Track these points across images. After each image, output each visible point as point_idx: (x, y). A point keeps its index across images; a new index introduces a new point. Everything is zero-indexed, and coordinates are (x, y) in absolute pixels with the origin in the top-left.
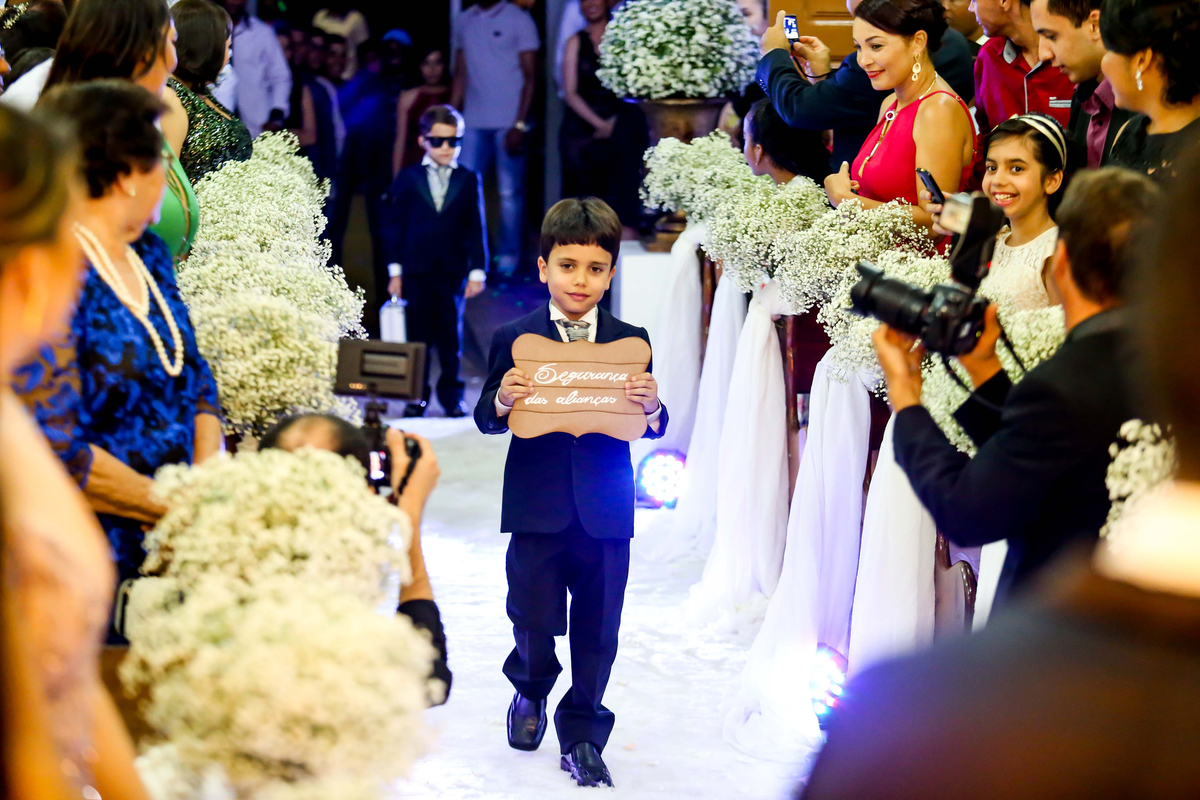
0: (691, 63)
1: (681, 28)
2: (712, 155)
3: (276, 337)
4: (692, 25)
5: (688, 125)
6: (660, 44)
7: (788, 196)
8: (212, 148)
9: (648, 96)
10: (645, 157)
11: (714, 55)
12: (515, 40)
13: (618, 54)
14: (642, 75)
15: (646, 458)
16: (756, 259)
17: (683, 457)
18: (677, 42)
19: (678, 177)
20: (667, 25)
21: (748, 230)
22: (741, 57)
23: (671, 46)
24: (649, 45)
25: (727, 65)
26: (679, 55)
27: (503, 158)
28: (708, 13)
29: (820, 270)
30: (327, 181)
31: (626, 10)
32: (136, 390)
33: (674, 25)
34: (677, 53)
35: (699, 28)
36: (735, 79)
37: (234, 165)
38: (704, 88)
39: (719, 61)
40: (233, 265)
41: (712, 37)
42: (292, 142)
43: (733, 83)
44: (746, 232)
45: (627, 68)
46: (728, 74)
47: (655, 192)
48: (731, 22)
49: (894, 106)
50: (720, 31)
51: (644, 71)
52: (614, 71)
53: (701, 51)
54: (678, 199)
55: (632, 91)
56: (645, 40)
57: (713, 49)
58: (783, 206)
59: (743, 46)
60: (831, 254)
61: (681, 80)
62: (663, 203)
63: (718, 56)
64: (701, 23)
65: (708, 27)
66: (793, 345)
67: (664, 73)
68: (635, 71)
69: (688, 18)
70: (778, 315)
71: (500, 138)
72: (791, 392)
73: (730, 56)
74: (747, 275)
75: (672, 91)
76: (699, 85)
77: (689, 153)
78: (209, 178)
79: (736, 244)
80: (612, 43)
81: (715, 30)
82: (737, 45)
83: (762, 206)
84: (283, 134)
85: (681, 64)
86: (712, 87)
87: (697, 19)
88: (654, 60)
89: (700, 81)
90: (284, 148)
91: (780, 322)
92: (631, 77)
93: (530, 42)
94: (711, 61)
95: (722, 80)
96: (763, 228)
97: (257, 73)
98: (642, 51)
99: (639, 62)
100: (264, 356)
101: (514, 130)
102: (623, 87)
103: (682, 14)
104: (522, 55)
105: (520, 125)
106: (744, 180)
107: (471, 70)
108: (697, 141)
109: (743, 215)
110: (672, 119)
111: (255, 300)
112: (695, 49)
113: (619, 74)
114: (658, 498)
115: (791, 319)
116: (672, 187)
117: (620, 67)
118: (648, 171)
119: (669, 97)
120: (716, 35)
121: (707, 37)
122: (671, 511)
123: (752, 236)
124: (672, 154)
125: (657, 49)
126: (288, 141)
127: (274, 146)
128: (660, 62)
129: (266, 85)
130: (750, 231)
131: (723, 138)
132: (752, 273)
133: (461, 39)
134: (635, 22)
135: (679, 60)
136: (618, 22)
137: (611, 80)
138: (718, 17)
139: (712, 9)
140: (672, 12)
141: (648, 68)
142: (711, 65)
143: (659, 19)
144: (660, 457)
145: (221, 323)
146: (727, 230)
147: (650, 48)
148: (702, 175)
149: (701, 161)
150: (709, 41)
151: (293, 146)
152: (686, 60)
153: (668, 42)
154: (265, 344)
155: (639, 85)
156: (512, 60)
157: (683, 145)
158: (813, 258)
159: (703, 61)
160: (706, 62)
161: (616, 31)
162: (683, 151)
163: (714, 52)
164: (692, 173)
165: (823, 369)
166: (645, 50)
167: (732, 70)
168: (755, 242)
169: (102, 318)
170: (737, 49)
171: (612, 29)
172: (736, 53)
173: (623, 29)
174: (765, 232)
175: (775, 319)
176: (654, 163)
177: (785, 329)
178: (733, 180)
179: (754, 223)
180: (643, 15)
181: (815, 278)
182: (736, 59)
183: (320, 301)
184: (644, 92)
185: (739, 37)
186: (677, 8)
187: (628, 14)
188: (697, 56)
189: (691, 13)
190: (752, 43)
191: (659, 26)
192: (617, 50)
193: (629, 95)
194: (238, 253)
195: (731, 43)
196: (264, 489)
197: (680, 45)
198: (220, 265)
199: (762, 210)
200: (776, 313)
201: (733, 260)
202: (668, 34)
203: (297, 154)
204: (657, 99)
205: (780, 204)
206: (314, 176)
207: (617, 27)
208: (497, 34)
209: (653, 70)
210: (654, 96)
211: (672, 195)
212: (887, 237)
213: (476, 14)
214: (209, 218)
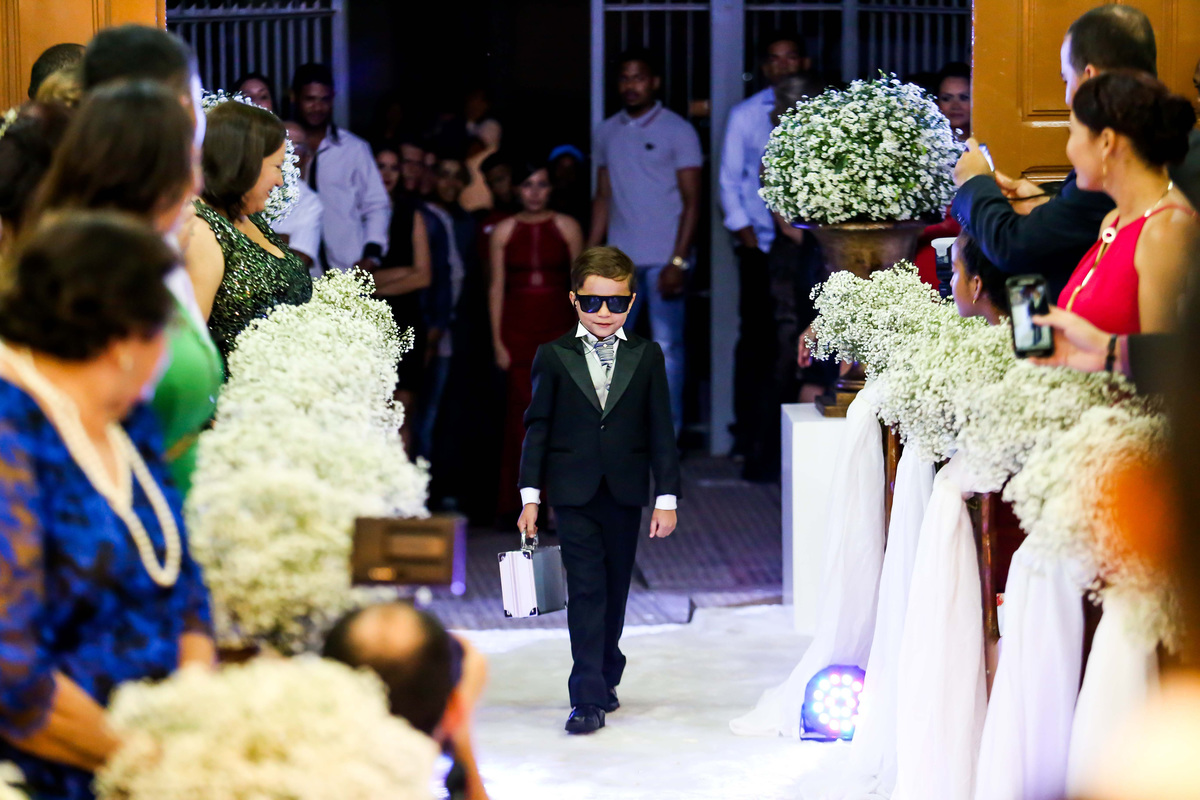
0: (876, 177)
1: (865, 134)
2: (896, 292)
3: (302, 523)
4: (878, 129)
5: (874, 255)
6: (837, 155)
7: (980, 341)
8: (254, 296)
9: (824, 219)
10: (812, 296)
11: (905, 168)
12: (673, 155)
13: (786, 167)
14: (815, 194)
15: (816, 677)
16: (941, 422)
17: (860, 673)
18: (860, 151)
19: (853, 321)
20: (846, 130)
21: (931, 384)
22: (940, 169)
23: (852, 156)
24: (824, 155)
25: (922, 180)
26: (861, 167)
27: (656, 302)
28: (899, 114)
29: (1014, 435)
30: (411, 330)
31: (795, 112)
32: (109, 602)
33: (854, 129)
34: (858, 164)
35: (887, 133)
36: (933, 196)
37: (286, 310)
38: (895, 209)
39: (913, 175)
40: (260, 434)
41: (903, 145)
42: (367, 281)
43: (931, 202)
44: (928, 388)
45: (796, 184)
46: (923, 190)
47: (822, 338)
48: (927, 126)
49: (1114, 225)
50: (913, 137)
51: (818, 188)
52: (781, 188)
53: (890, 162)
54: (855, 347)
55: (803, 213)
56: (819, 149)
57: (905, 159)
58: (974, 354)
59: (944, 156)
60: (1028, 413)
61: (865, 200)
62: (835, 353)
63: (911, 169)
64: (890, 128)
65: (898, 132)
66: (990, 531)
67: (842, 191)
68: (806, 188)
69: (873, 122)
70: (970, 492)
71: (653, 277)
72: (989, 592)
73: (928, 169)
74: (929, 442)
75: (854, 213)
76: (887, 206)
77: (867, 289)
78: (256, 327)
79: (915, 403)
80: (778, 155)
81: (907, 136)
82: (935, 154)
83: (948, 354)
84: (354, 272)
85: (864, 179)
86: (904, 207)
87: (884, 122)
88: (829, 175)
89: (888, 201)
90: (355, 288)
91: (973, 502)
92: (802, 196)
93: (691, 158)
94: (903, 175)
95: (915, 198)
96: (949, 383)
97: (348, 199)
98: (815, 164)
99: (811, 178)
100: (284, 547)
101: (671, 266)
102: (791, 209)
103: (864, 116)
104: (680, 173)
105: (678, 261)
106: (932, 323)
107: (616, 193)
108: (878, 275)
109: (924, 366)
110: (852, 248)
111: (276, 476)
112: (882, 160)
113: (787, 192)
114: (834, 727)
115: (987, 498)
116: (846, 333)
117: (787, 185)
118: (816, 313)
119: (849, 221)
120: (908, 141)
121: (897, 145)
122: (847, 744)
123: (936, 392)
124: (845, 291)
125: (833, 161)
126: (361, 281)
127: (342, 285)
128: (836, 177)
129: (358, 214)
130: (933, 386)
131: (912, 270)
132: (936, 439)
133: (604, 154)
134: (805, 128)
135: (862, 174)
136: (785, 128)
137: (777, 200)
138: (910, 120)
139: (904, 109)
140: (852, 115)
141: (822, 185)
142: (902, 180)
143: (836, 124)
144: (835, 678)
145: (230, 505)
146: (904, 385)
147: (825, 160)
148: (882, 316)
149: (883, 300)
150: (900, 149)
151: (368, 287)
152: (871, 174)
153: (848, 152)
154: (284, 531)
155: (812, 206)
156: (670, 180)
157: (859, 280)
158: (1005, 418)
159: (892, 175)
160: (896, 178)
161: (782, 138)
162: (859, 288)
163: (906, 164)
164: (870, 315)
165: (1020, 559)
166: (819, 161)
167: (928, 186)
168: (938, 399)
169: (71, 509)
170: (936, 160)
171: (778, 136)
172: (934, 164)
173: (792, 137)
174: (951, 387)
175: (967, 497)
176: (822, 303)
177: (979, 510)
178: (917, 323)
179: (938, 375)
180: (816, 119)
181: (1008, 444)
182: (935, 172)
183: (371, 477)
184: (818, 215)
185: (938, 144)
186: (860, 109)
187: (798, 116)
188: (884, 169)
189: (877, 114)
190: (955, 151)
191: (836, 132)
192: (784, 164)
193: (799, 220)
194: (267, 418)
195: (928, 152)
196: (248, 714)
197: (863, 156)
198: (244, 433)
199: (948, 359)
200: (968, 490)
201: (912, 423)
202: (848, 141)
203: (373, 296)
204: (834, 224)
205: (971, 351)
206: (395, 324)
207: (783, 133)
208: (649, 147)
209: (829, 187)
210: (831, 220)
211: (846, 343)
212: (1100, 391)
213: (624, 122)
214: (247, 376)
